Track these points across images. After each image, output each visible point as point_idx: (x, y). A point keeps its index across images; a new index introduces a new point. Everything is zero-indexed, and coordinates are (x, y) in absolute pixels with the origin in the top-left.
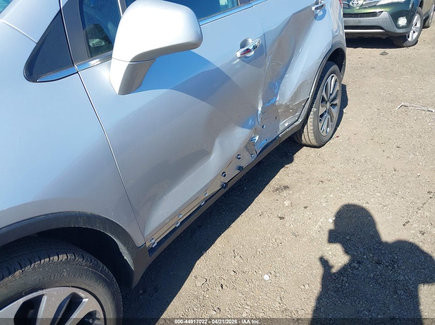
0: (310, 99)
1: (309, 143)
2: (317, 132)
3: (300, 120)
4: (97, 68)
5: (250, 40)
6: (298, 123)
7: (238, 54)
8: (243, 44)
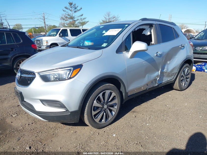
0: (177, 73)
1: (177, 89)
2: (180, 86)
3: (174, 79)
4: (125, 53)
5: (159, 52)
6: (173, 80)
7: (155, 55)
8: (157, 53)
